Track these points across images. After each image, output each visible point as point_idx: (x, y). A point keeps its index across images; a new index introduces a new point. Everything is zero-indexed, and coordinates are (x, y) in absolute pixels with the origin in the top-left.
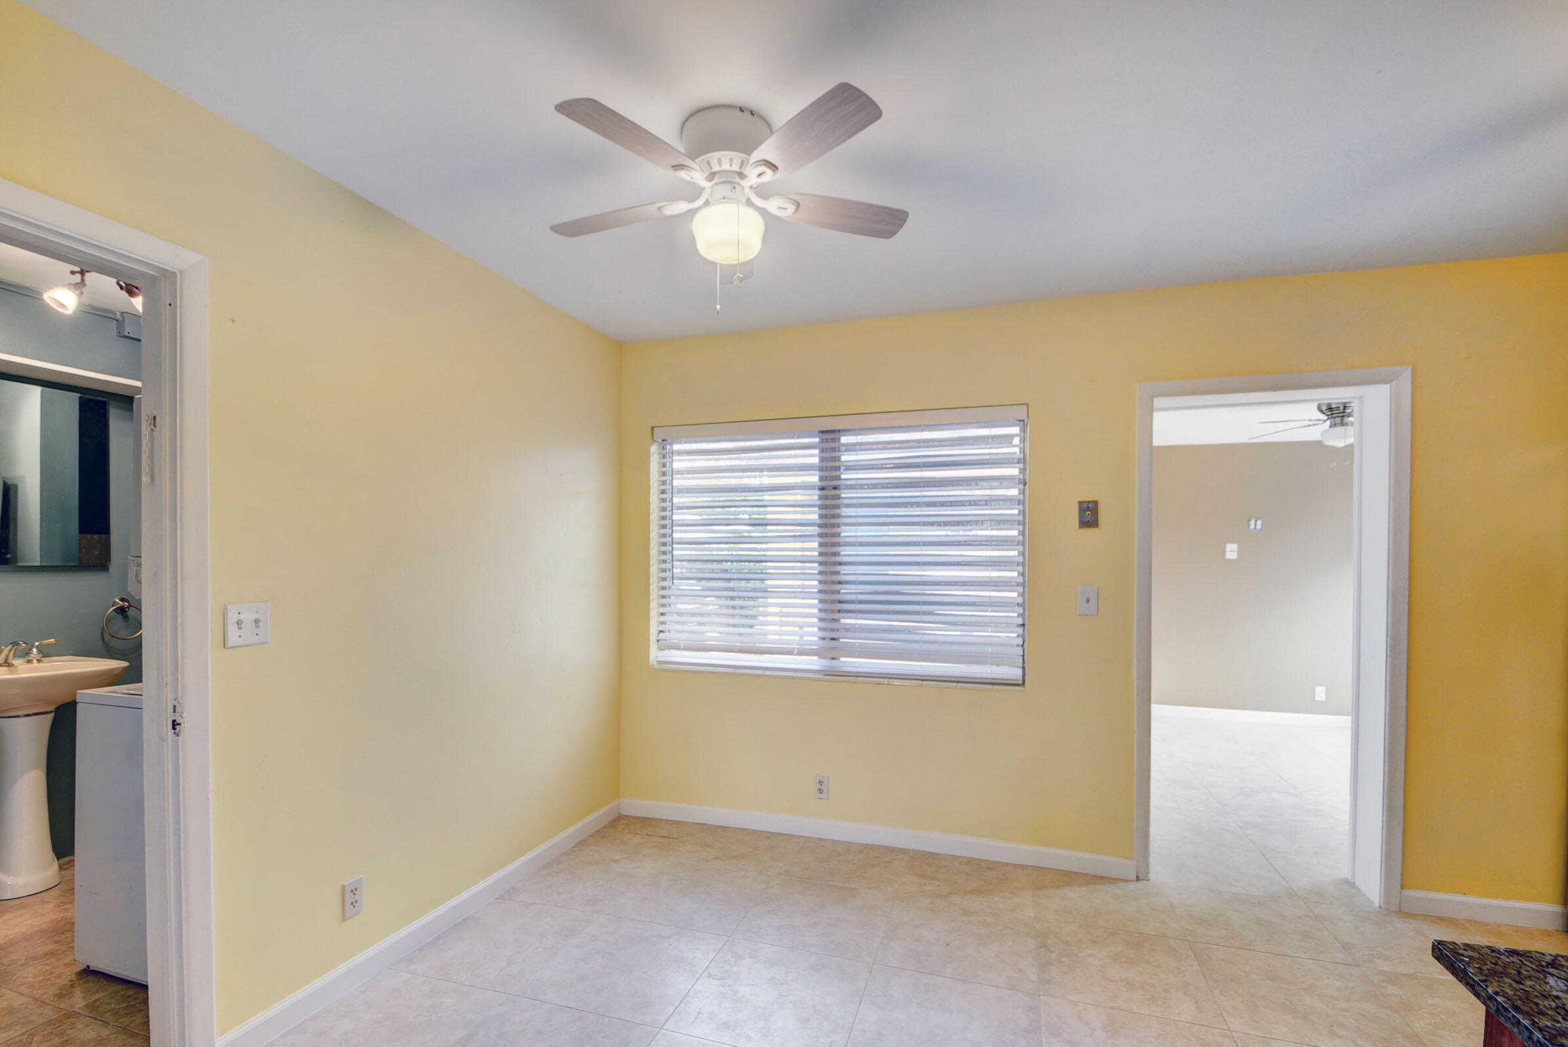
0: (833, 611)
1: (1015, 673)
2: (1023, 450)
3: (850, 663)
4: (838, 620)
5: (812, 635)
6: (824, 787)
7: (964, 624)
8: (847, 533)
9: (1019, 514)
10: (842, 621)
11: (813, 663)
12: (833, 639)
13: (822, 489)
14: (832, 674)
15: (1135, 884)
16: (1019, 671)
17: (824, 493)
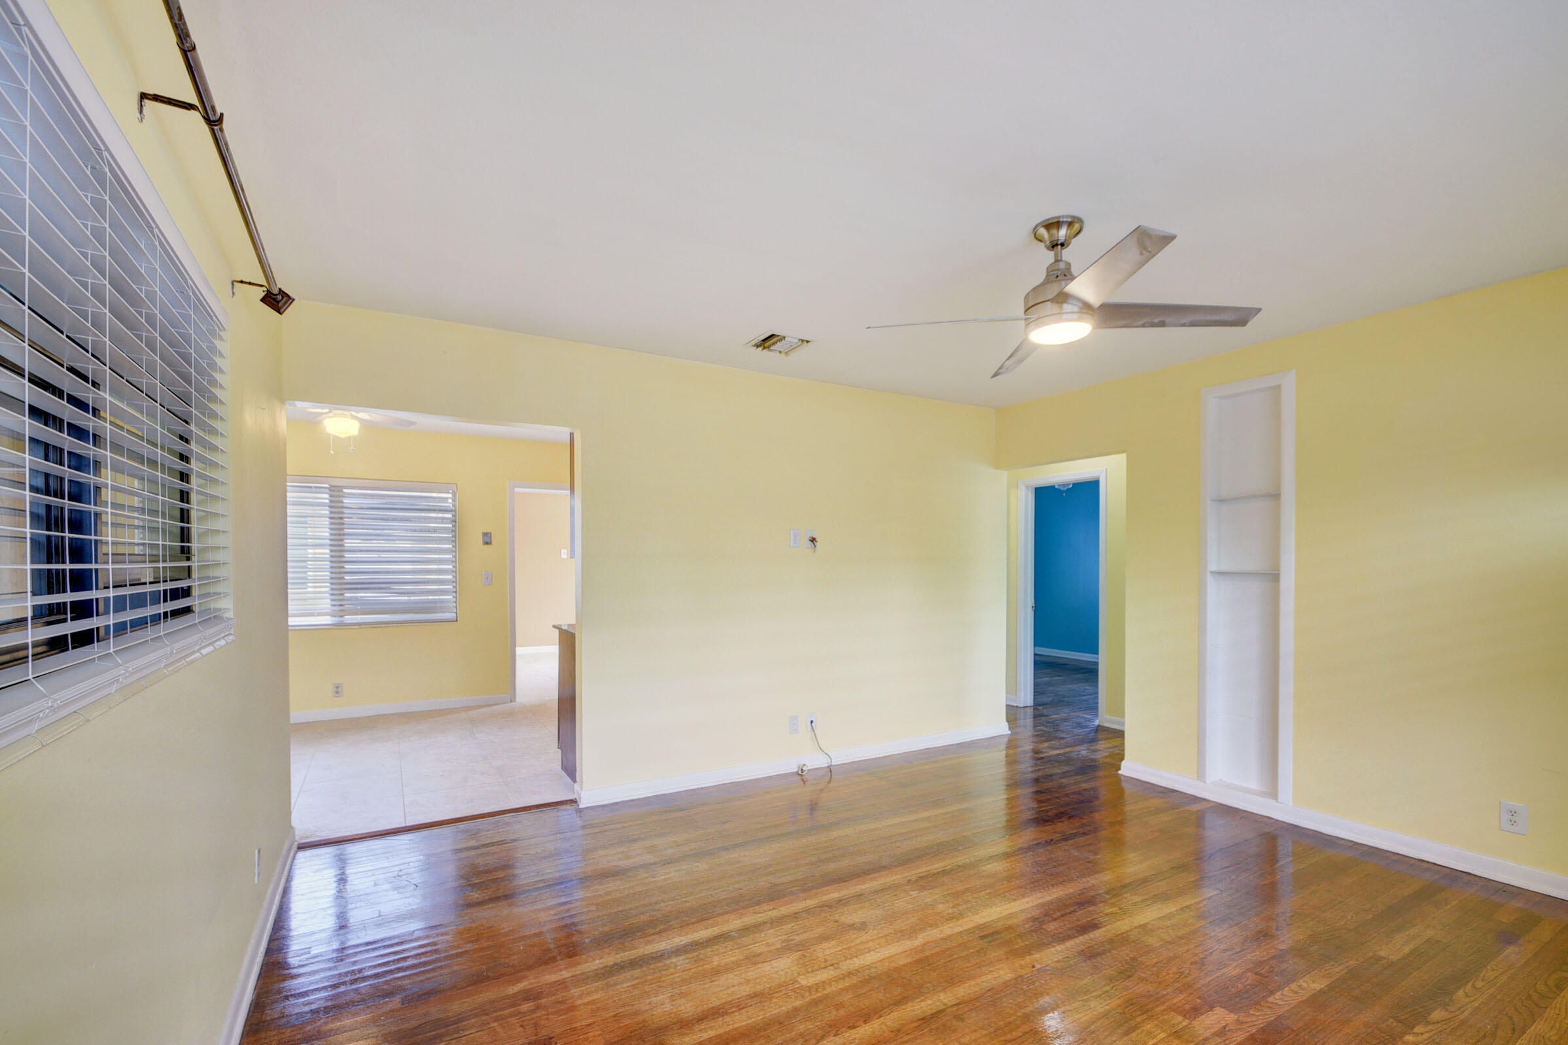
0: (340, 589)
1: (452, 615)
2: (454, 506)
3: (349, 619)
4: (342, 594)
5: (326, 604)
6: (340, 690)
7: (408, 593)
8: (349, 543)
9: (453, 537)
10: (346, 595)
11: (327, 620)
12: (341, 605)
13: (331, 518)
14: (340, 625)
15: (511, 704)
16: (455, 615)
17: (332, 521)
